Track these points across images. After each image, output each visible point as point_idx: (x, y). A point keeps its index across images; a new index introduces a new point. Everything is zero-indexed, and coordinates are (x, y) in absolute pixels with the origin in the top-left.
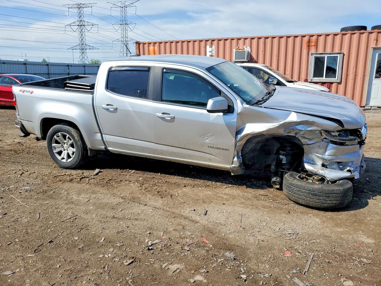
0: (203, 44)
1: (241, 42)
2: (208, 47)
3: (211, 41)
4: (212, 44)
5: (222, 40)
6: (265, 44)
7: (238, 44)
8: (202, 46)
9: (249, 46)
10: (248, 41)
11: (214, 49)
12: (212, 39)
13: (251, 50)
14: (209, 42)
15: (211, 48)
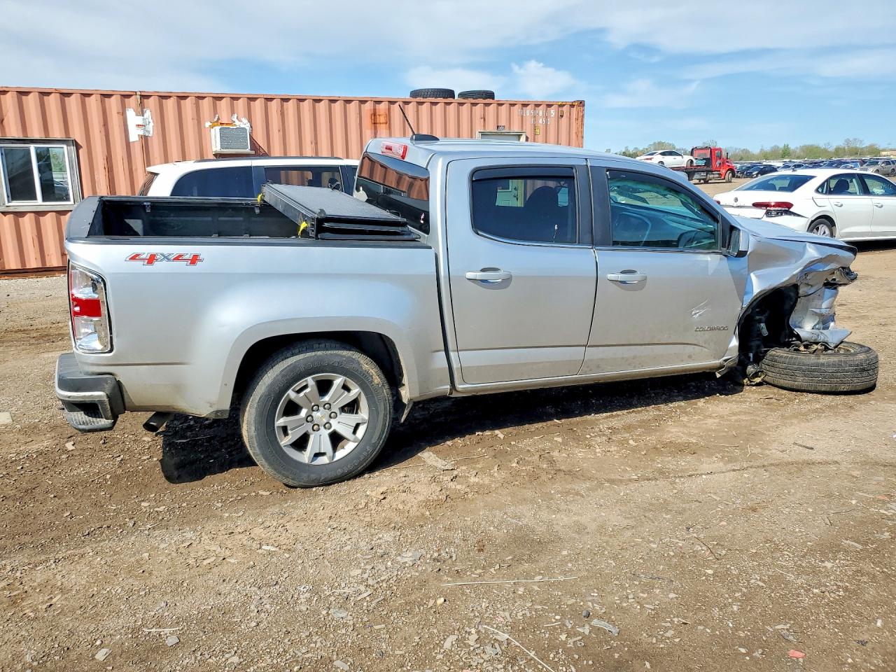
0: (113, 103)
1: (223, 104)
2: (131, 114)
3: (138, 97)
4: (142, 105)
5: (170, 97)
6: (282, 114)
7: (215, 110)
8: (110, 108)
9: (245, 117)
10: (241, 104)
11: (151, 121)
12: (142, 94)
13: (251, 127)
14: (133, 101)
15: (142, 117)
